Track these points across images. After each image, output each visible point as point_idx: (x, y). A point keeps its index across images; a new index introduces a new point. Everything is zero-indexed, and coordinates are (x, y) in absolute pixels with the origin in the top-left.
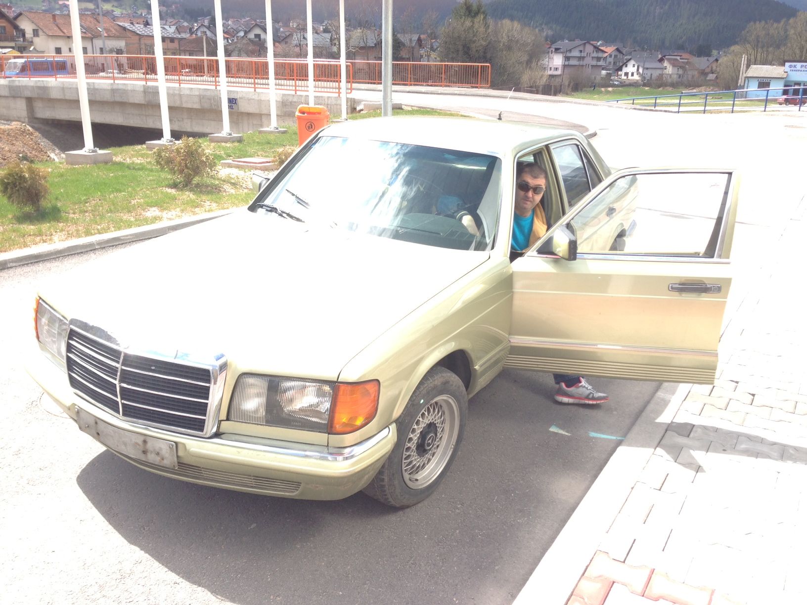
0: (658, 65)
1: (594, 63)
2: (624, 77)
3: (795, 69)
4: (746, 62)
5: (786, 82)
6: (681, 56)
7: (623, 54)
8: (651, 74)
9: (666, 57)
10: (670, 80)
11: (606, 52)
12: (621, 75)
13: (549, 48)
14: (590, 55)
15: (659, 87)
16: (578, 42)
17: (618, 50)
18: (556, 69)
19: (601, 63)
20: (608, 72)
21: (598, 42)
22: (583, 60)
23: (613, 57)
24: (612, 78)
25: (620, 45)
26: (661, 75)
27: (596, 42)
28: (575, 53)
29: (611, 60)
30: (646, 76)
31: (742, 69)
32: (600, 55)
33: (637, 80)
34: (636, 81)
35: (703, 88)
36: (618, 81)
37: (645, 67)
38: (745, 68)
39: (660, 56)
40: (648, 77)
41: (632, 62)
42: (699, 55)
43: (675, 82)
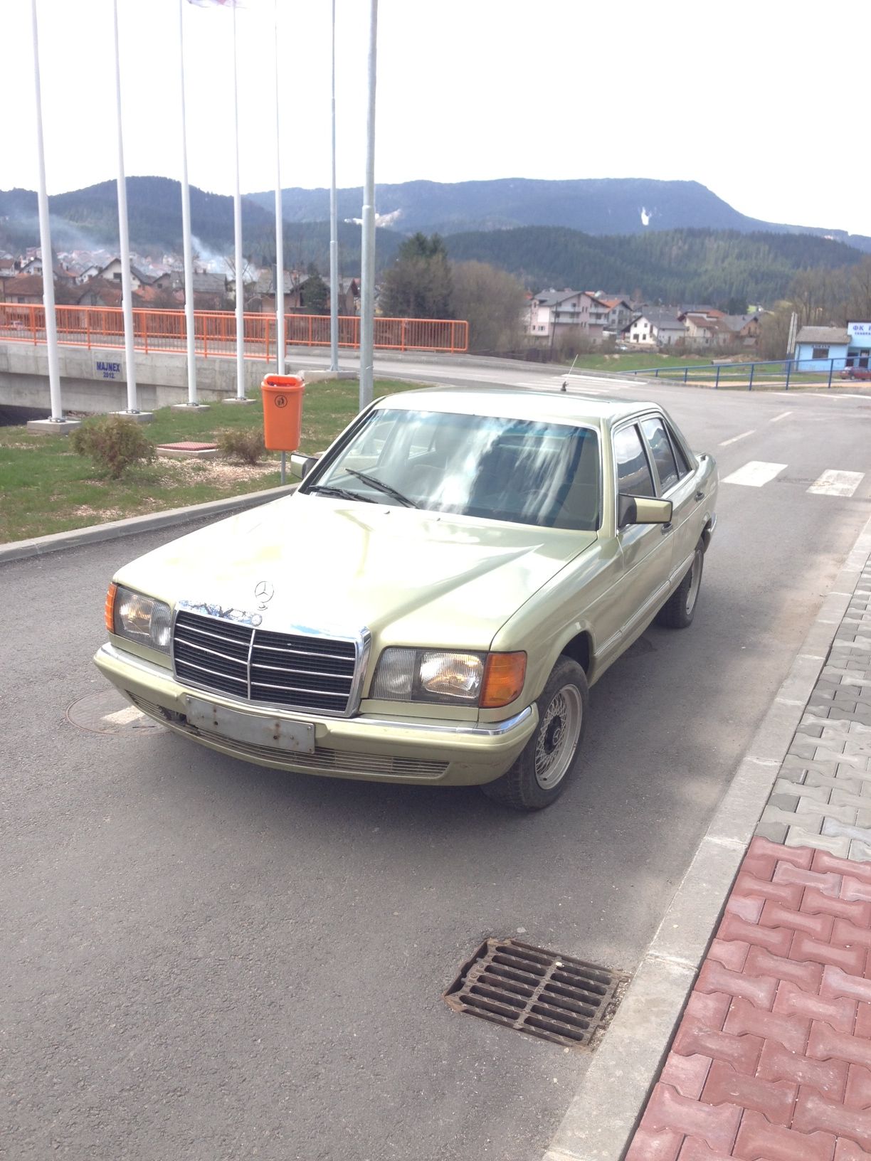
0: (677, 325)
1: (593, 321)
2: (632, 340)
3: (862, 331)
4: (796, 322)
5: (850, 348)
6: (707, 313)
7: (631, 310)
8: (670, 338)
9: (689, 314)
10: (695, 346)
11: (607, 307)
12: (629, 338)
13: (532, 299)
14: (586, 310)
15: (682, 355)
16: (568, 293)
17: (624, 304)
18: (542, 328)
19: (602, 321)
20: (612, 333)
21: (596, 292)
22: (578, 317)
23: (617, 313)
24: (617, 341)
25: (626, 298)
26: (682, 340)
27: (593, 293)
28: (567, 307)
29: (615, 317)
30: (662, 339)
31: (791, 330)
32: (601, 310)
33: (651, 345)
34: (649, 347)
35: (739, 356)
36: (626, 346)
37: (662, 327)
38: (795, 331)
39: (679, 314)
40: (665, 341)
41: (643, 321)
42: (732, 313)
43: (701, 348)
